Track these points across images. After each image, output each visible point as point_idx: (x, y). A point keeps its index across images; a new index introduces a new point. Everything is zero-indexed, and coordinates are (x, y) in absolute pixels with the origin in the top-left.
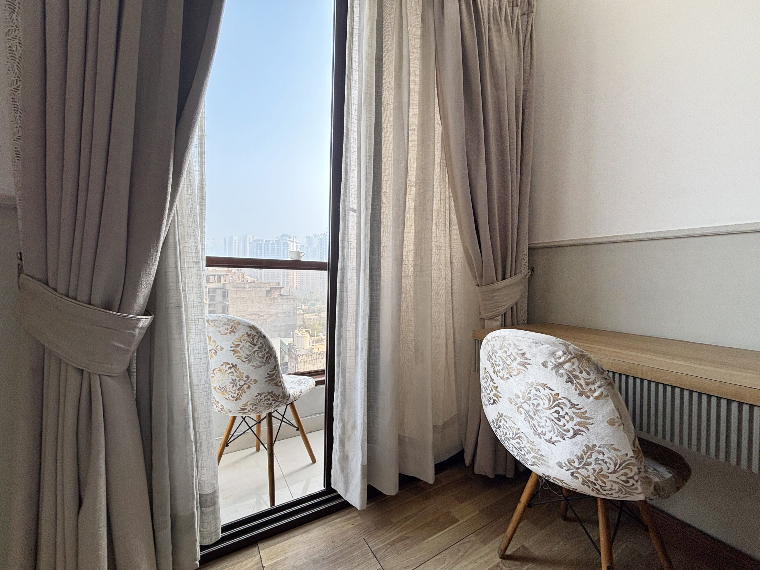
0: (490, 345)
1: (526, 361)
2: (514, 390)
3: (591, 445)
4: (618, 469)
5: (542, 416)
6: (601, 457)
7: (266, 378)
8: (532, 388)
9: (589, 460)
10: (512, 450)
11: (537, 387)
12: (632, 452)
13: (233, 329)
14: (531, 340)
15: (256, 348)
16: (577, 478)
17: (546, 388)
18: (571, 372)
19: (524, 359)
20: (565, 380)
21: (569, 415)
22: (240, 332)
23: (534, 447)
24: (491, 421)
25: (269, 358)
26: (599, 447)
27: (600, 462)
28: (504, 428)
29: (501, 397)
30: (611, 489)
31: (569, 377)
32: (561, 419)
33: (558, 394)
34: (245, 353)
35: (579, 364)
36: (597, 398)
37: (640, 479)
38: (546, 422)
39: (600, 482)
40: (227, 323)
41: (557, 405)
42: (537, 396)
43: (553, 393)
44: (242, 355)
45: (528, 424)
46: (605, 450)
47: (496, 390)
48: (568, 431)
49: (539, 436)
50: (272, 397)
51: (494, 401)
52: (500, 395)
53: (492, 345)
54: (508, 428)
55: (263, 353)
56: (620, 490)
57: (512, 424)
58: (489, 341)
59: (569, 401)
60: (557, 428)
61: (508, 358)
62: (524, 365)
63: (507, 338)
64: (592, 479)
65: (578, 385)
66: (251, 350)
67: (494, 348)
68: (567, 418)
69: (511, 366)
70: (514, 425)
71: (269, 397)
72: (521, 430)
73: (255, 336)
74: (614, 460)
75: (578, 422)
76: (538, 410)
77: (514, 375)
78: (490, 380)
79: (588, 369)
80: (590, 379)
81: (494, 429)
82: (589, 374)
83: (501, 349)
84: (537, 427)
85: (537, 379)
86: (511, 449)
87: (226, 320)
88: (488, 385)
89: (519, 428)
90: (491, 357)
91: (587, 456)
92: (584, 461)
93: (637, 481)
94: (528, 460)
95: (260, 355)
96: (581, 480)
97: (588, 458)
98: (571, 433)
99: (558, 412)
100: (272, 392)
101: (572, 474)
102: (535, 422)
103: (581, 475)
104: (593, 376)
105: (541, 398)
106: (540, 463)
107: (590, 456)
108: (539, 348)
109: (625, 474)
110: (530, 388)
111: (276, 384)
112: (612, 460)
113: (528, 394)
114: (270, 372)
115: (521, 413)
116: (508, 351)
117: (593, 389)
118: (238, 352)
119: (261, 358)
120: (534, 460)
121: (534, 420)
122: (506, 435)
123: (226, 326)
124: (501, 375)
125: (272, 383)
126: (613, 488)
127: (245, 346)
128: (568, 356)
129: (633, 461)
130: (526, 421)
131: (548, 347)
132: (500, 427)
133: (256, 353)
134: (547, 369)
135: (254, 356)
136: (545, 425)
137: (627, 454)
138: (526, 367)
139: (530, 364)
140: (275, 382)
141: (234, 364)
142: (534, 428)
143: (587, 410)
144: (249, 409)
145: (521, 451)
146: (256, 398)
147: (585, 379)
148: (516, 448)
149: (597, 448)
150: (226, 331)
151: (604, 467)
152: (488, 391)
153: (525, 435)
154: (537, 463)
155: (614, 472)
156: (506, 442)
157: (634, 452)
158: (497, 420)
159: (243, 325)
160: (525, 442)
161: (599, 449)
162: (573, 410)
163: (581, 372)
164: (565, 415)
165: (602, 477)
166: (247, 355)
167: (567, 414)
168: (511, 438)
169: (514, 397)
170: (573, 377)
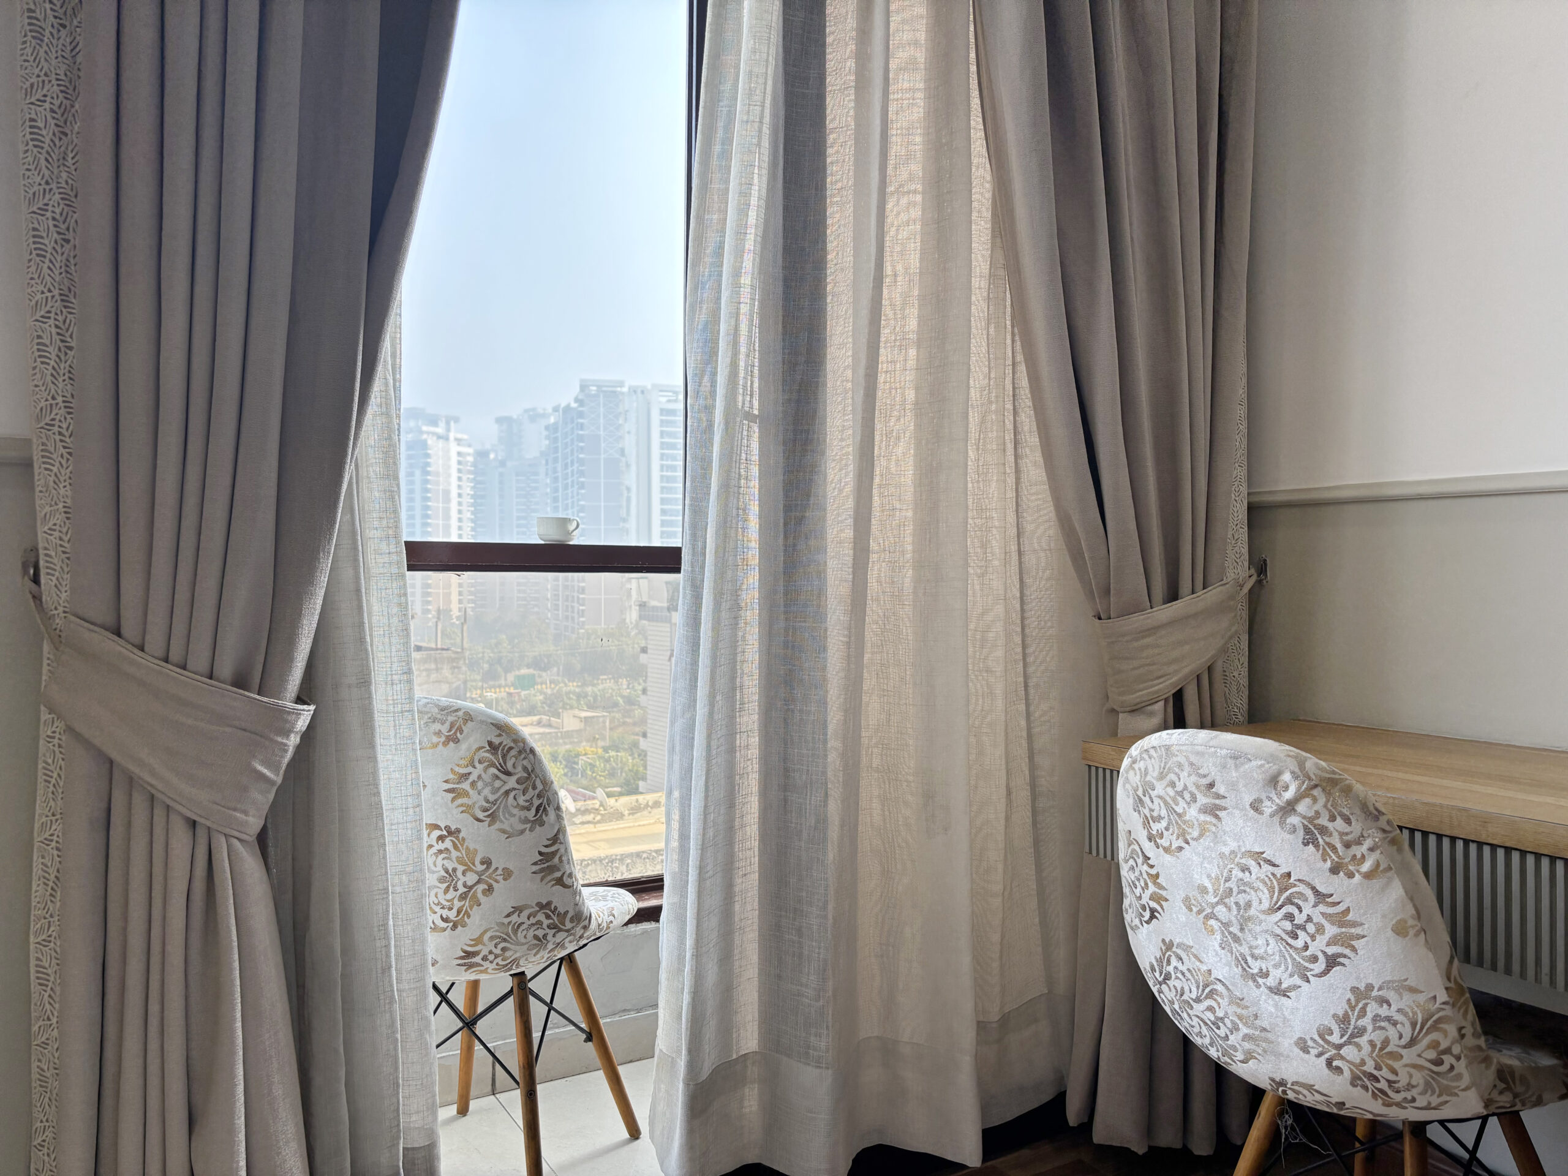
0: (1138, 772)
1: (1217, 802)
2: (1195, 876)
3: (1362, 987)
4: (1419, 1033)
5: (1258, 931)
6: (1384, 1011)
7: (535, 864)
8: (1232, 866)
9: (1360, 1023)
10: (1200, 1034)
11: (1243, 861)
12: (1445, 992)
13: (455, 733)
14: (1224, 752)
15: (512, 782)
16: (1339, 1070)
17: (1262, 863)
18: (1311, 820)
19: (1213, 798)
20: (1300, 841)
21: (1314, 921)
22: (471, 739)
23: (1244, 1012)
24: (1148, 969)
25: (545, 808)
26: (1380, 989)
27: (1383, 1024)
28: (1177, 978)
29: (1167, 900)
30: (1410, 1087)
31: (1307, 831)
32: (1299, 932)
33: (1289, 875)
34: (481, 798)
35: (1328, 801)
36: (1368, 876)
37: (1465, 1052)
38: (1268, 945)
39: (1385, 1073)
40: (439, 716)
41: (1289, 901)
42: (1245, 884)
43: (1279, 872)
44: (474, 803)
45: (1229, 955)
46: (1391, 995)
47: (1155, 883)
48: (1314, 959)
49: (1255, 981)
50: (548, 917)
51: (1153, 911)
52: (1164, 893)
53: (1143, 770)
54: (1188, 974)
55: (528, 797)
56: (1428, 1084)
57: (1194, 963)
58: (1134, 762)
59: (1313, 888)
60: (1291, 956)
61: (1179, 799)
62: (1213, 811)
63: (1174, 749)
64: (1369, 1067)
65: (1328, 849)
66: (499, 788)
67: (1148, 778)
68: (1311, 928)
69: (1187, 818)
70: (1198, 963)
71: (541, 917)
72: (1216, 974)
73: (511, 748)
74: (1411, 1015)
75: (1335, 936)
76: (1249, 919)
77: (1193, 839)
78: (1140, 861)
79: (1346, 811)
80: (1352, 832)
81: (1155, 990)
82: (1348, 821)
83: (1161, 777)
84: (1249, 959)
85: (1241, 843)
86: (1196, 1030)
87: (436, 710)
88: (1137, 873)
89: (1210, 971)
90: (1141, 800)
91: (1356, 1014)
92: (1352, 1027)
93: (1458, 1058)
94: (1236, 1050)
95: (521, 800)
96: (1347, 1073)
97: (1359, 1017)
98: (1320, 966)
99: (1290, 917)
100: (549, 903)
101: (1329, 1063)
102: (1244, 949)
103: (1348, 1061)
104: (1356, 827)
105: (1253, 888)
106: (1260, 1052)
107: (1363, 1013)
108: (1242, 769)
109: (1434, 1045)
110: (1229, 867)
111: (560, 882)
112: (1405, 1014)
113: (1226, 881)
114: (546, 846)
115: (1212, 932)
116: (1177, 783)
117: (1359, 856)
118: (466, 794)
119: (523, 808)
120: (1247, 1045)
121: (1241, 945)
122: (1182, 995)
123: (437, 726)
124: (1164, 842)
125: (549, 878)
126: (1414, 1082)
127: (484, 776)
128: (1304, 783)
129: (1448, 1011)
130: (1223, 949)
131: (1262, 766)
132: (1168, 977)
133: (512, 795)
134: (1260, 816)
135: (506, 806)
136: (1266, 952)
137: (1435, 997)
138: (1217, 817)
139: (1225, 809)
140: (558, 874)
141: (453, 828)
142: (1242, 962)
143: (1350, 905)
144: (485, 952)
145: (1218, 1028)
146: (506, 921)
147: (1341, 834)
148: (1206, 1024)
149: (1375, 993)
150: (435, 739)
151: (1392, 1033)
152: (1138, 891)
153: (1224, 984)
154: (1254, 1051)
155: (1412, 1042)
156: (1185, 1015)
157: (1448, 993)
158: (1160, 961)
159: (482, 722)
160: (1224, 1002)
161: (1380, 993)
162: (1322, 908)
163: (1332, 819)
164: (1306, 922)
165: (1389, 1059)
166: (487, 801)
167: (1309, 919)
168: (1194, 1001)
169: (1196, 893)
170: (1316, 831)
